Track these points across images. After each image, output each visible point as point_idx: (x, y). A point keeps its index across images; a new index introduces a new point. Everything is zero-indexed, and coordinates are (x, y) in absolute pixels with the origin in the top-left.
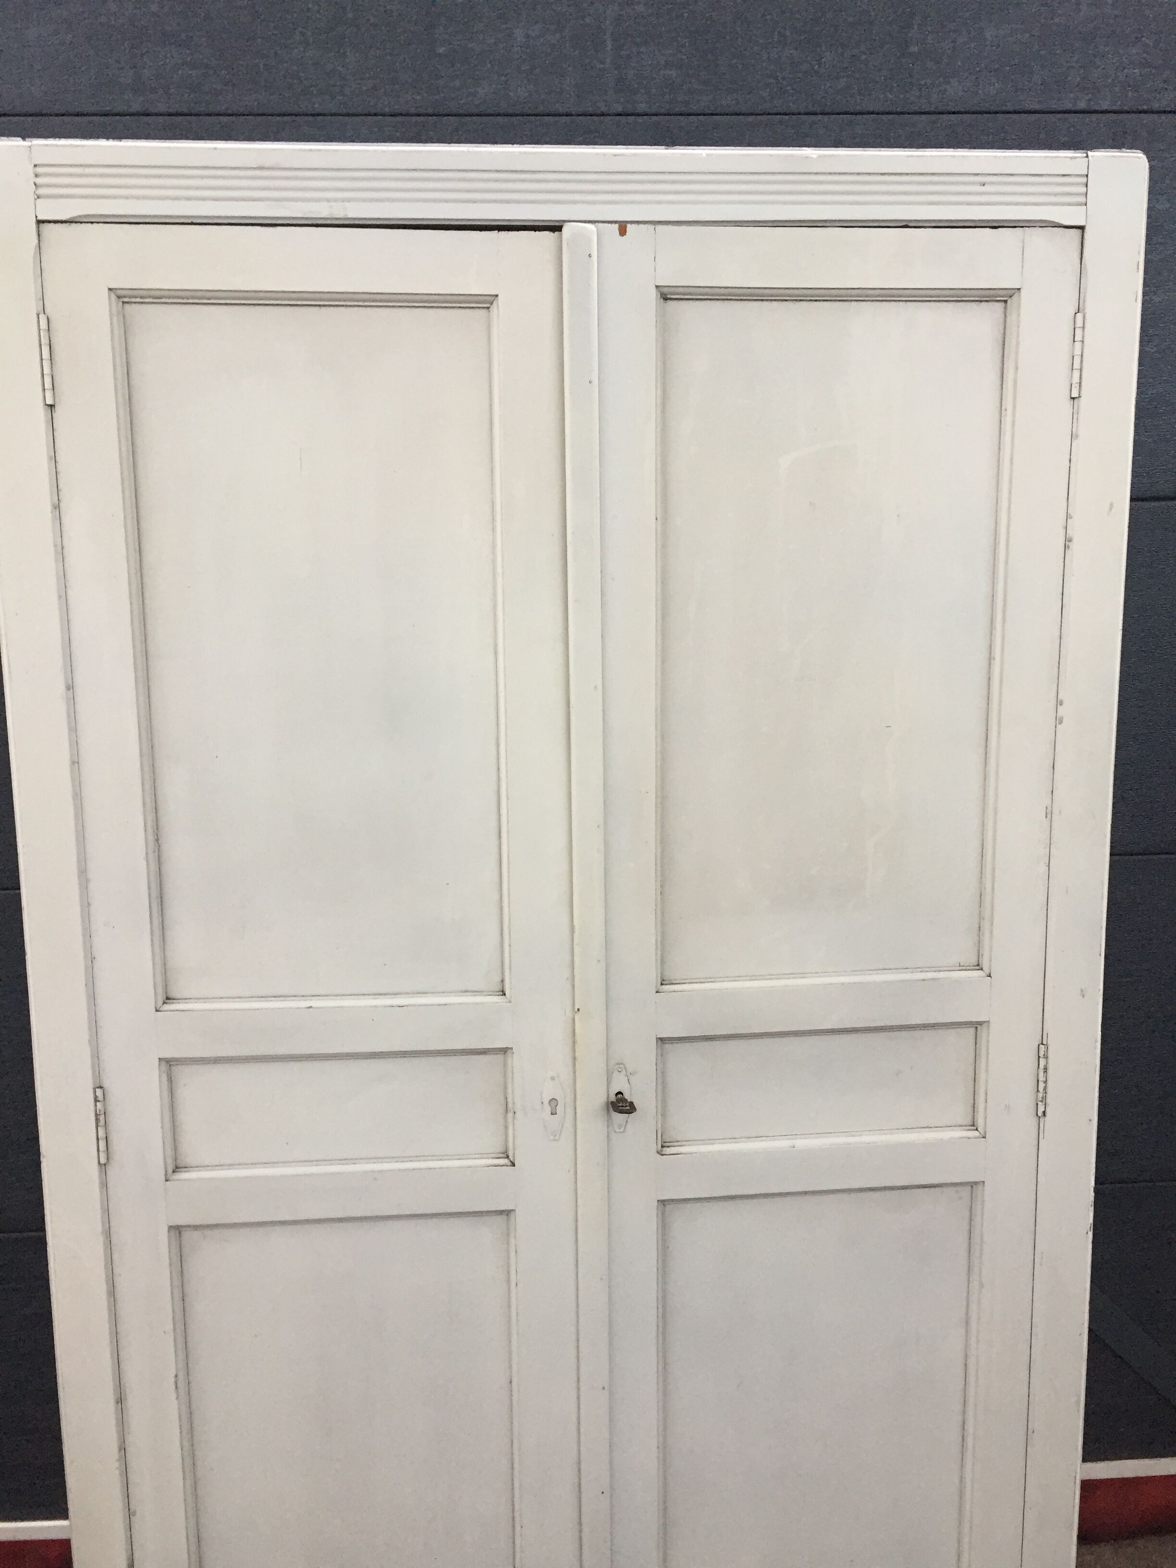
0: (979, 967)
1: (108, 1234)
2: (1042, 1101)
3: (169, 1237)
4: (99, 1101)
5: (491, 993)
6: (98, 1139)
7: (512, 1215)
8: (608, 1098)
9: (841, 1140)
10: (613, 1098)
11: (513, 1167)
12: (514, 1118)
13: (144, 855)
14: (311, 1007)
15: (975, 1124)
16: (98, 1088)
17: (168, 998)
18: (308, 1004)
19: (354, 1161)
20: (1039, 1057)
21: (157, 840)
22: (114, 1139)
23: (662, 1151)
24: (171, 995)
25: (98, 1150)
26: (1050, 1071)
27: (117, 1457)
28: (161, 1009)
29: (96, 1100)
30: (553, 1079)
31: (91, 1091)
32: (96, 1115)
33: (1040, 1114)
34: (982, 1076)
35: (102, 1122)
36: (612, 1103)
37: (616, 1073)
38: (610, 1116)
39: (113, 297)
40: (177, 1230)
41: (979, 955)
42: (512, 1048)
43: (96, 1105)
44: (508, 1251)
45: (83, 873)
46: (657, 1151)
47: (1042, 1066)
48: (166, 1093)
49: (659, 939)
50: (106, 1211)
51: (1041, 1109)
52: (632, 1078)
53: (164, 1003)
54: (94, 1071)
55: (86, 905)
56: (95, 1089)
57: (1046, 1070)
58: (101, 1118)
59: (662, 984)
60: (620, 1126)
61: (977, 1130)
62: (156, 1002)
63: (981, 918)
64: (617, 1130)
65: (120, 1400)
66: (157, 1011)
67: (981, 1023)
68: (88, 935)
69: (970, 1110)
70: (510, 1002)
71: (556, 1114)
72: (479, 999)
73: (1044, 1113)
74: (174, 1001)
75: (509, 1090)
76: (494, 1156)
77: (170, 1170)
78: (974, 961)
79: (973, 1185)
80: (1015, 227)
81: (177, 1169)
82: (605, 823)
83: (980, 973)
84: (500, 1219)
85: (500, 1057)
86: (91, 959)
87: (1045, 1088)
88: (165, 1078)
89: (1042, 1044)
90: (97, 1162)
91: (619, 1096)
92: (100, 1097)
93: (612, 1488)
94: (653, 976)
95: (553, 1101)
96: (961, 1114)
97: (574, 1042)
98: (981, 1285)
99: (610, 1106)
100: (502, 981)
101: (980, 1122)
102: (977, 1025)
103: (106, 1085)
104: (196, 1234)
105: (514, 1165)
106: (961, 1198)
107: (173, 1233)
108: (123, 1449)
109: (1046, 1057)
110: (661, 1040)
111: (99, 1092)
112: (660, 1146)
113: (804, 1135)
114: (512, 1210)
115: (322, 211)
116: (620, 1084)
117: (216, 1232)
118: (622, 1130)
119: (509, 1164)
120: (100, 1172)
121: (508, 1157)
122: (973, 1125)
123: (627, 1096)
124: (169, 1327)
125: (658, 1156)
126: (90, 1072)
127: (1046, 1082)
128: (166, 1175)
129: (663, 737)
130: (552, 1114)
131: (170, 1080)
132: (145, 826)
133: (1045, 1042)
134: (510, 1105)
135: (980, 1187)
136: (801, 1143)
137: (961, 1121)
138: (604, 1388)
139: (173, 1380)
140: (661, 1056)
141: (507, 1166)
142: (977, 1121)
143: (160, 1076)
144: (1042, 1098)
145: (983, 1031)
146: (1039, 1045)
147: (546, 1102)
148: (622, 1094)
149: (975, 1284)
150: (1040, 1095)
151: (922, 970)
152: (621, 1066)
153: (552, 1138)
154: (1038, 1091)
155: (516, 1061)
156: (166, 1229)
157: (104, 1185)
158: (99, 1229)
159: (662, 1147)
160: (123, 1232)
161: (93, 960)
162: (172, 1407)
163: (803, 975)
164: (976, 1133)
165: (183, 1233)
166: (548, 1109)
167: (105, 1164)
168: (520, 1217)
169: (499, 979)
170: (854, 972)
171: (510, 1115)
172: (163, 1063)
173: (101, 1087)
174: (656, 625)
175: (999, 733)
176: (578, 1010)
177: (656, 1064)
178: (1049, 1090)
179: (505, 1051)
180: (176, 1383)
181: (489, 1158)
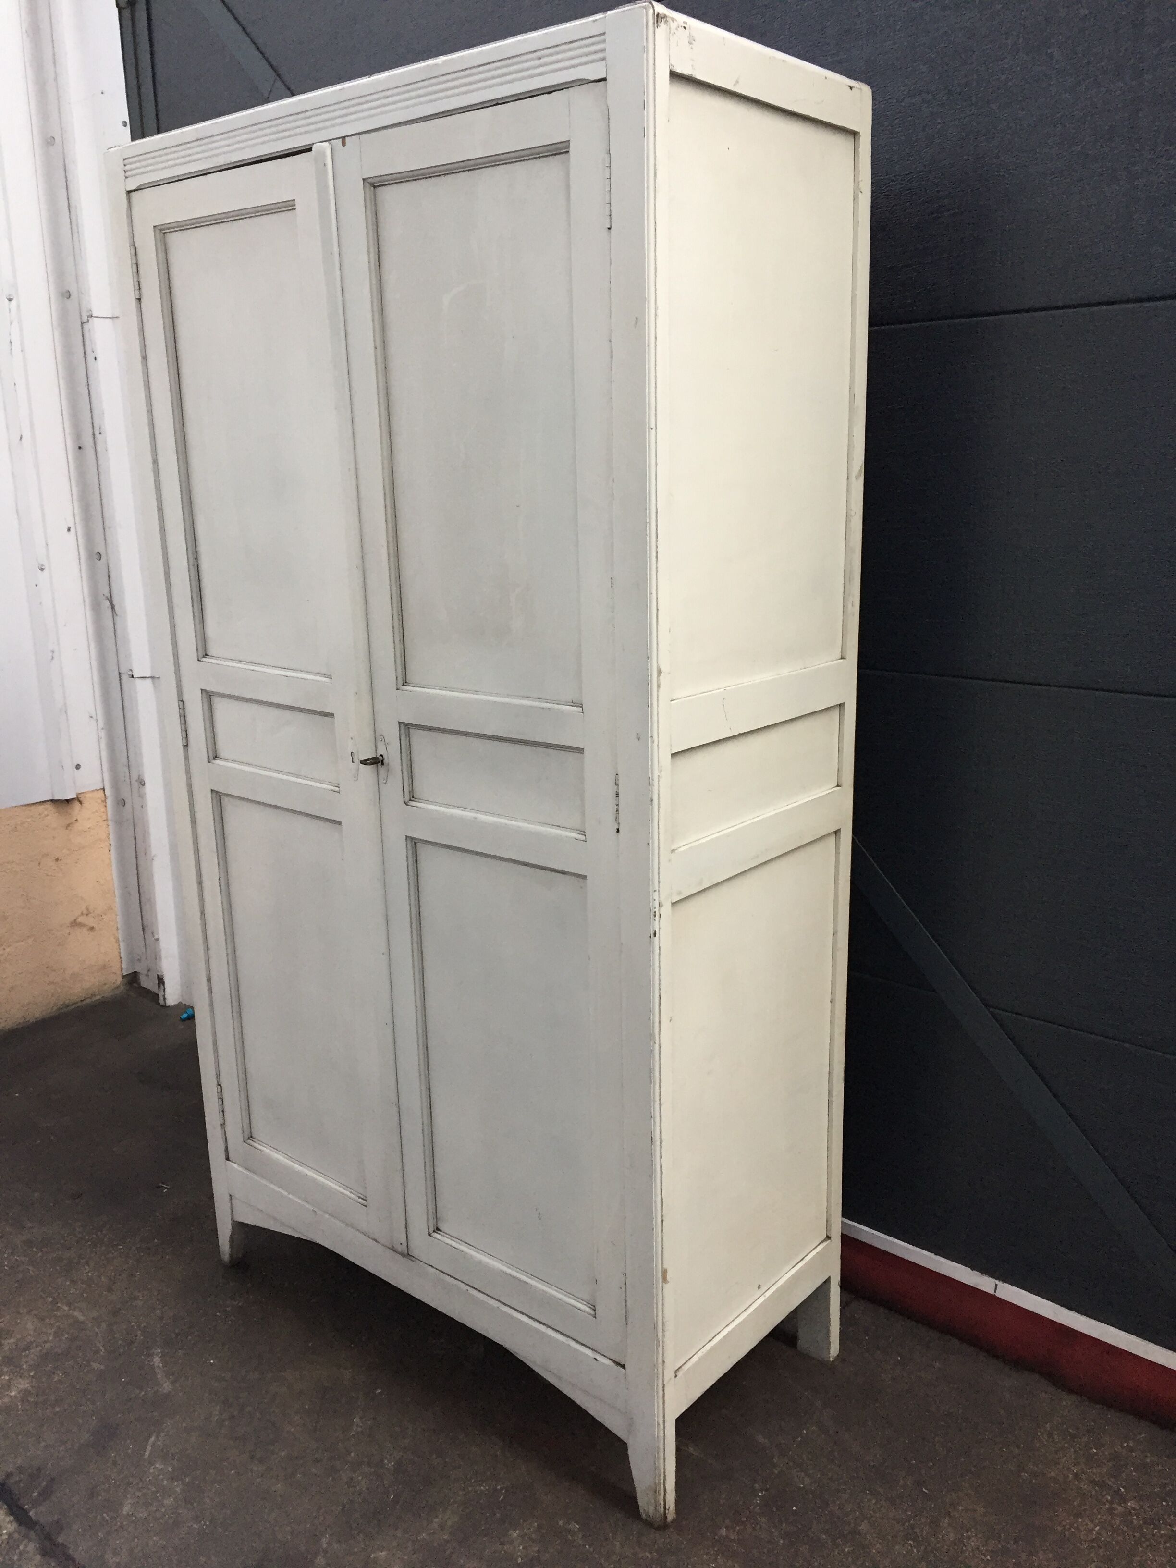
0: (579, 706)
1: (189, 787)
2: (616, 820)
3: (212, 796)
4: (181, 709)
6: (182, 730)
7: (341, 825)
9: (504, 821)
11: (339, 794)
12: (338, 762)
14: (254, 670)
15: (585, 830)
18: (252, 668)
20: (614, 784)
22: (189, 732)
23: (408, 802)
24: (207, 653)
25: (182, 737)
26: (620, 797)
29: (179, 708)
30: (352, 738)
32: (180, 716)
35: (183, 721)
37: (379, 742)
38: (379, 771)
39: (157, 231)
40: (215, 793)
42: (334, 714)
43: (180, 711)
46: (403, 802)
47: (615, 792)
48: (206, 711)
49: (398, 653)
50: (189, 772)
51: (616, 826)
52: (388, 747)
53: (204, 657)
54: (178, 691)
56: (179, 701)
57: (617, 795)
58: (183, 719)
59: (403, 685)
60: (382, 779)
61: (585, 835)
62: (198, 655)
66: (200, 660)
67: (579, 750)
69: (582, 818)
71: (354, 763)
72: (321, 679)
73: (618, 830)
75: (336, 743)
76: (334, 784)
77: (211, 757)
79: (582, 877)
80: (562, 89)
81: (214, 755)
83: (579, 709)
84: (337, 826)
85: (329, 720)
87: (617, 810)
88: (205, 702)
89: (617, 775)
91: (380, 756)
92: (182, 707)
94: (394, 677)
95: (353, 754)
104: (223, 798)
105: (340, 792)
106: (574, 885)
107: (213, 794)
109: (617, 785)
110: (401, 724)
111: (181, 703)
112: (406, 799)
113: (486, 813)
114: (341, 821)
115: (221, 161)
116: (382, 749)
117: (234, 800)
118: (385, 781)
119: (338, 791)
120: (184, 750)
121: (338, 787)
123: (385, 759)
125: (406, 805)
127: (618, 805)
128: (209, 759)
130: (352, 762)
131: (210, 704)
132: (187, 549)
134: (337, 753)
136: (482, 817)
137: (579, 827)
140: (407, 736)
143: (202, 700)
144: (616, 817)
145: (581, 755)
147: (350, 754)
148: (383, 757)
151: (547, 701)
152: (382, 737)
153: (354, 779)
155: (336, 723)
156: (210, 791)
159: (410, 800)
163: (476, 692)
164: (583, 838)
166: (351, 759)
167: (186, 746)
168: (345, 828)
170: (508, 696)
171: (337, 759)
172: (205, 693)
176: (356, 693)
177: (400, 738)
178: (620, 812)
179: (331, 715)
181: (331, 786)
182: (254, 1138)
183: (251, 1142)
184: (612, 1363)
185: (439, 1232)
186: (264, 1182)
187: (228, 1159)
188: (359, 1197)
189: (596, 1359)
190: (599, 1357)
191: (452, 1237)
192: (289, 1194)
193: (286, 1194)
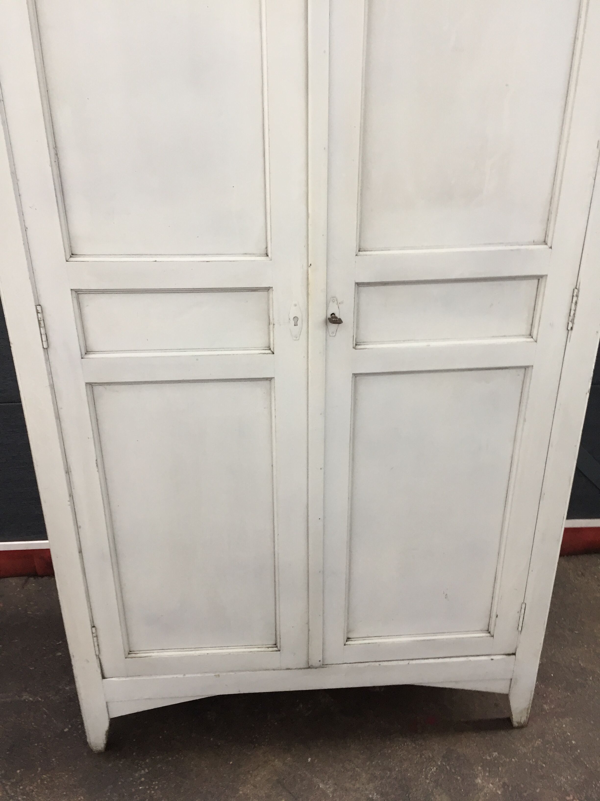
0: (545, 243)
1: (52, 387)
2: (571, 321)
3: (86, 388)
4: (39, 313)
5: (260, 255)
6: (41, 334)
7: (273, 380)
8: (326, 317)
10: (329, 316)
11: (273, 355)
12: (273, 327)
13: (49, 163)
14: (155, 261)
15: (532, 334)
16: (38, 305)
17: (72, 254)
18: (154, 259)
19: (185, 350)
20: (573, 296)
21: (57, 154)
22: (50, 334)
23: (355, 347)
24: (74, 253)
25: (42, 341)
26: (578, 305)
27: (68, 499)
28: (69, 260)
29: (38, 313)
30: (295, 305)
31: (34, 307)
32: (39, 321)
33: (569, 328)
34: (538, 308)
35: (42, 325)
36: (329, 319)
37: (331, 303)
38: (328, 327)
40: (90, 385)
41: (546, 235)
42: (272, 287)
43: (38, 315)
44: (271, 399)
45: (14, 174)
46: (353, 347)
47: (574, 301)
48: (77, 311)
49: (359, 223)
50: (50, 373)
51: (570, 325)
52: (341, 306)
53: (71, 257)
54: (34, 295)
55: (18, 196)
56: (36, 306)
57: (576, 303)
58: (42, 323)
59: (359, 251)
60: (333, 333)
61: (532, 337)
62: (66, 256)
63: (550, 212)
64: (331, 335)
65: (68, 472)
66: (67, 261)
67: (542, 277)
68: (21, 214)
69: (530, 327)
70: (271, 260)
71: (297, 325)
72: (253, 258)
73: (572, 328)
74: (77, 256)
75: (271, 312)
76: (262, 348)
77: (83, 353)
78: (542, 239)
79: (526, 368)
81: (87, 352)
82: (329, 147)
83: (545, 246)
84: (266, 383)
85: (265, 293)
86: (25, 229)
87: (574, 314)
88: (75, 301)
89: (576, 288)
90: (42, 347)
91: (333, 315)
92: (40, 311)
93: (324, 518)
94: (354, 245)
95: (296, 318)
96: (524, 328)
97: (308, 285)
98: (525, 420)
99: (328, 321)
100: (267, 248)
101: (534, 334)
102: (539, 278)
103: (42, 304)
104: (101, 388)
105: (273, 353)
106: (519, 375)
107: (88, 386)
108: (71, 495)
109: (577, 296)
110: (358, 284)
111: (39, 308)
112: (355, 345)
113: (435, 340)
114: (273, 378)
116: (333, 309)
117: (111, 387)
118: (334, 335)
119: (271, 353)
120: (45, 351)
121: (270, 349)
122: (531, 335)
123: (337, 315)
124: (91, 436)
125: (354, 350)
126: (32, 295)
127: (575, 310)
128: (81, 355)
129: (366, 90)
130: (295, 325)
131: (79, 304)
132: (48, 144)
133: (578, 287)
134: (271, 320)
135: (530, 369)
136: (433, 344)
137: (524, 333)
138: (321, 469)
139: (95, 462)
140: (357, 294)
141: (270, 354)
142: (533, 332)
143: (73, 300)
144: (572, 320)
145: (542, 281)
146: (574, 290)
147: (292, 318)
148: (335, 315)
149: (521, 421)
150: (571, 318)
151: (511, 244)
152: (334, 299)
153: (295, 339)
154: (570, 315)
155: (274, 295)
156: (84, 384)
157: (47, 359)
158: (47, 384)
159: (356, 345)
160: (60, 385)
161: (26, 229)
162: (96, 476)
164: (532, 340)
165: (94, 387)
166: (293, 323)
167: (47, 348)
168: (277, 382)
169: (264, 247)
171: (271, 326)
172: (74, 292)
173: (40, 305)
174: (365, 9)
175: (576, 90)
176: (311, 265)
177: (354, 298)
178: (576, 315)
179: (268, 289)
180: (97, 463)
181: (259, 350)
182: (134, 651)
183: (133, 655)
184: (504, 656)
185: (350, 640)
186: (154, 677)
187: (103, 677)
188: (268, 648)
189: (492, 659)
190: (493, 657)
191: (364, 638)
192: (184, 675)
193: (181, 676)
